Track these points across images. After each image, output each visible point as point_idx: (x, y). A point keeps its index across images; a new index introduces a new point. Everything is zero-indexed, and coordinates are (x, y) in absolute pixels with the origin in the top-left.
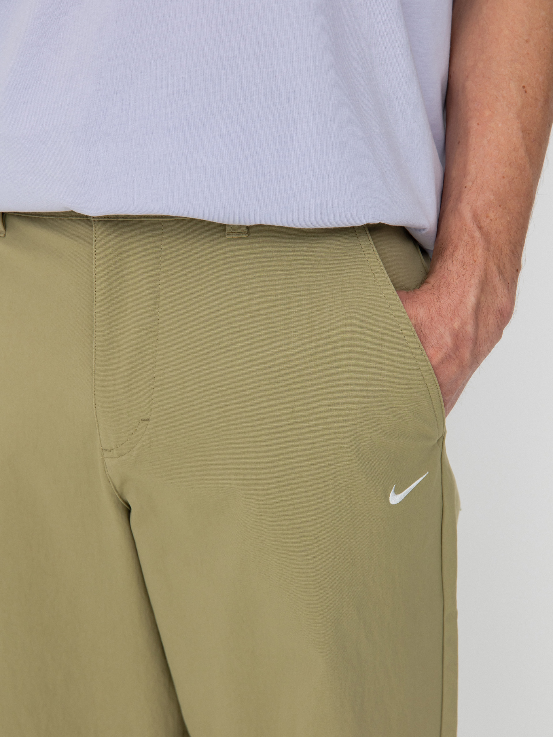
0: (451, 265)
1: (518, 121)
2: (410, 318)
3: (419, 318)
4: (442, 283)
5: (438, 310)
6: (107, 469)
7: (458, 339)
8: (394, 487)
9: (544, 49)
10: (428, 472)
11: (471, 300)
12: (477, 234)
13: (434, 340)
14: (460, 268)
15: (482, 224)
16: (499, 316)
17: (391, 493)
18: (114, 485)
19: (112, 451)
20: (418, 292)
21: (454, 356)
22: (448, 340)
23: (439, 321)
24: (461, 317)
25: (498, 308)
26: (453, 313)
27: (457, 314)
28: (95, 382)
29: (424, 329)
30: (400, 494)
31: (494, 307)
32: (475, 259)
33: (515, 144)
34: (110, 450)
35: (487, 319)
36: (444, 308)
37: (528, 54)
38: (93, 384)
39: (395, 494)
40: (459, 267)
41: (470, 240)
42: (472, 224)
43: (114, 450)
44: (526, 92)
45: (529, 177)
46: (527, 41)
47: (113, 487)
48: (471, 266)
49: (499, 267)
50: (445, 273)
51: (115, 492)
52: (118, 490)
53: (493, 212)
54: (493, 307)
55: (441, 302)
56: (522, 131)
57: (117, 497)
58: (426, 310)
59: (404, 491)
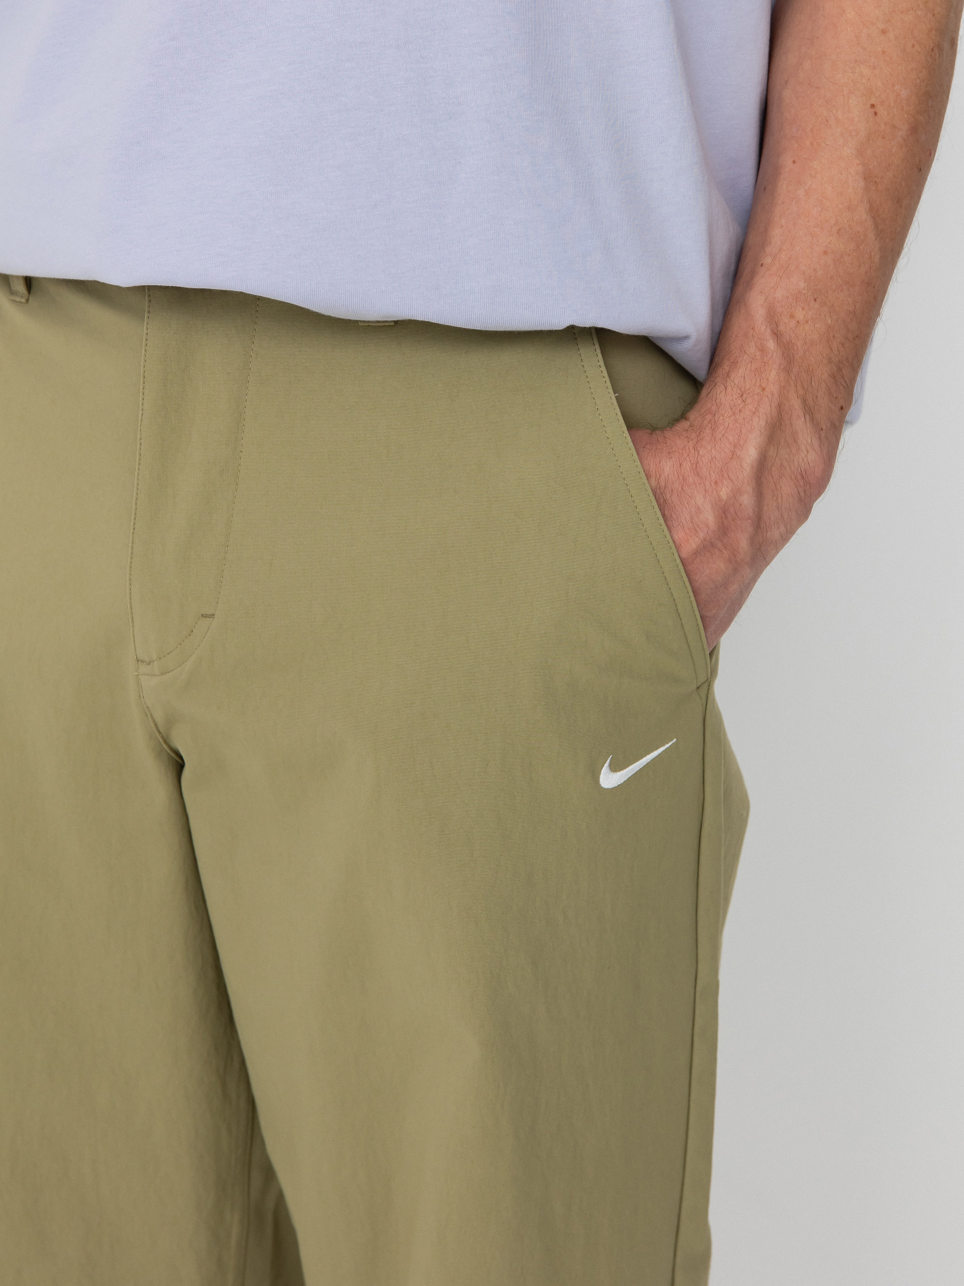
0: (724, 392)
1: (858, 162)
2: (648, 477)
3: (663, 478)
4: (706, 422)
5: (695, 465)
6: (143, 694)
7: (726, 517)
8: (609, 759)
9: (913, 46)
10: (675, 740)
11: (751, 453)
12: (771, 344)
13: (686, 516)
14: (736, 399)
15: (782, 328)
16: (802, 483)
17: (604, 768)
18: (154, 721)
19: (151, 664)
20: (668, 434)
21: (719, 544)
22: (709, 517)
23: (696, 484)
24: (732, 481)
25: (799, 470)
26: (719, 473)
27: (726, 474)
28: (132, 548)
29: (671, 496)
30: (621, 772)
31: (792, 468)
32: (764, 385)
33: (850, 198)
34: (148, 661)
35: (778, 486)
36: (704, 462)
37: (884, 52)
38: (130, 551)
39: (611, 770)
40: (734, 397)
41: (758, 353)
42: (764, 327)
43: (156, 663)
44: (876, 114)
45: (872, 253)
46: (884, 32)
47: (153, 725)
48: (756, 397)
49: (804, 401)
50: (713, 405)
51: (156, 732)
52: (161, 730)
53: (803, 309)
54: (790, 468)
55: (701, 453)
56: (864, 178)
57: (160, 741)
58: (675, 465)
59: (628, 766)
